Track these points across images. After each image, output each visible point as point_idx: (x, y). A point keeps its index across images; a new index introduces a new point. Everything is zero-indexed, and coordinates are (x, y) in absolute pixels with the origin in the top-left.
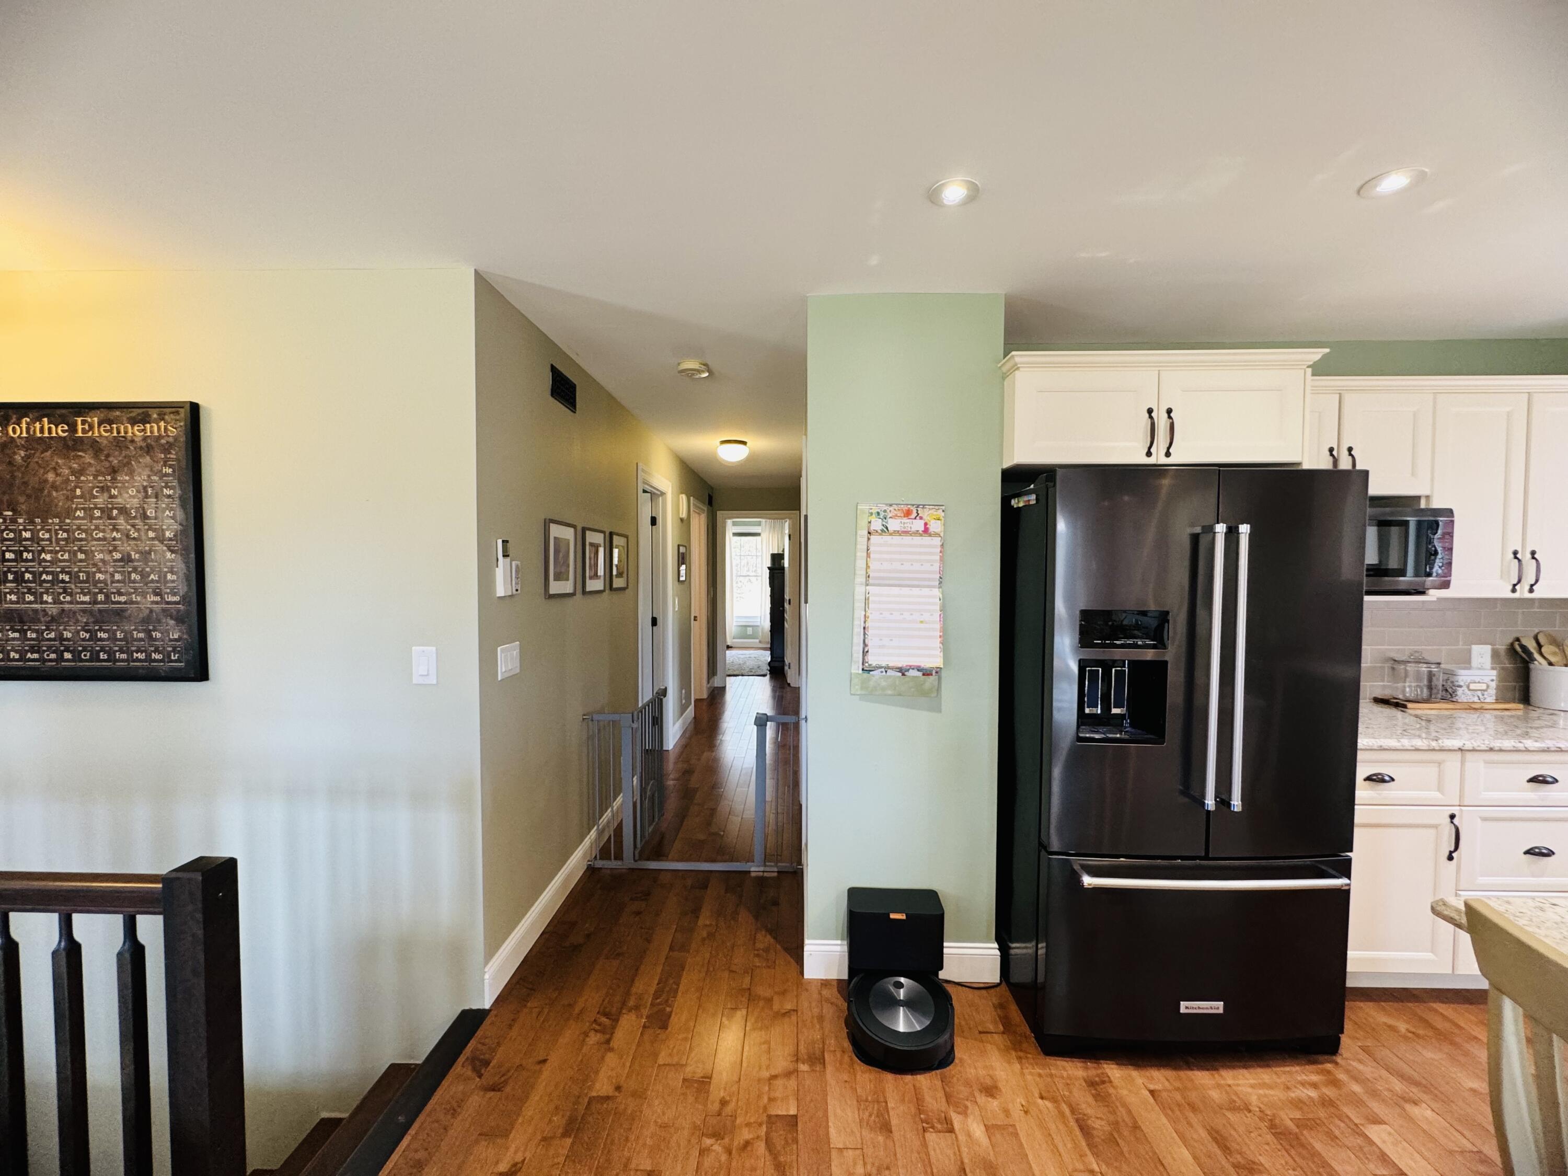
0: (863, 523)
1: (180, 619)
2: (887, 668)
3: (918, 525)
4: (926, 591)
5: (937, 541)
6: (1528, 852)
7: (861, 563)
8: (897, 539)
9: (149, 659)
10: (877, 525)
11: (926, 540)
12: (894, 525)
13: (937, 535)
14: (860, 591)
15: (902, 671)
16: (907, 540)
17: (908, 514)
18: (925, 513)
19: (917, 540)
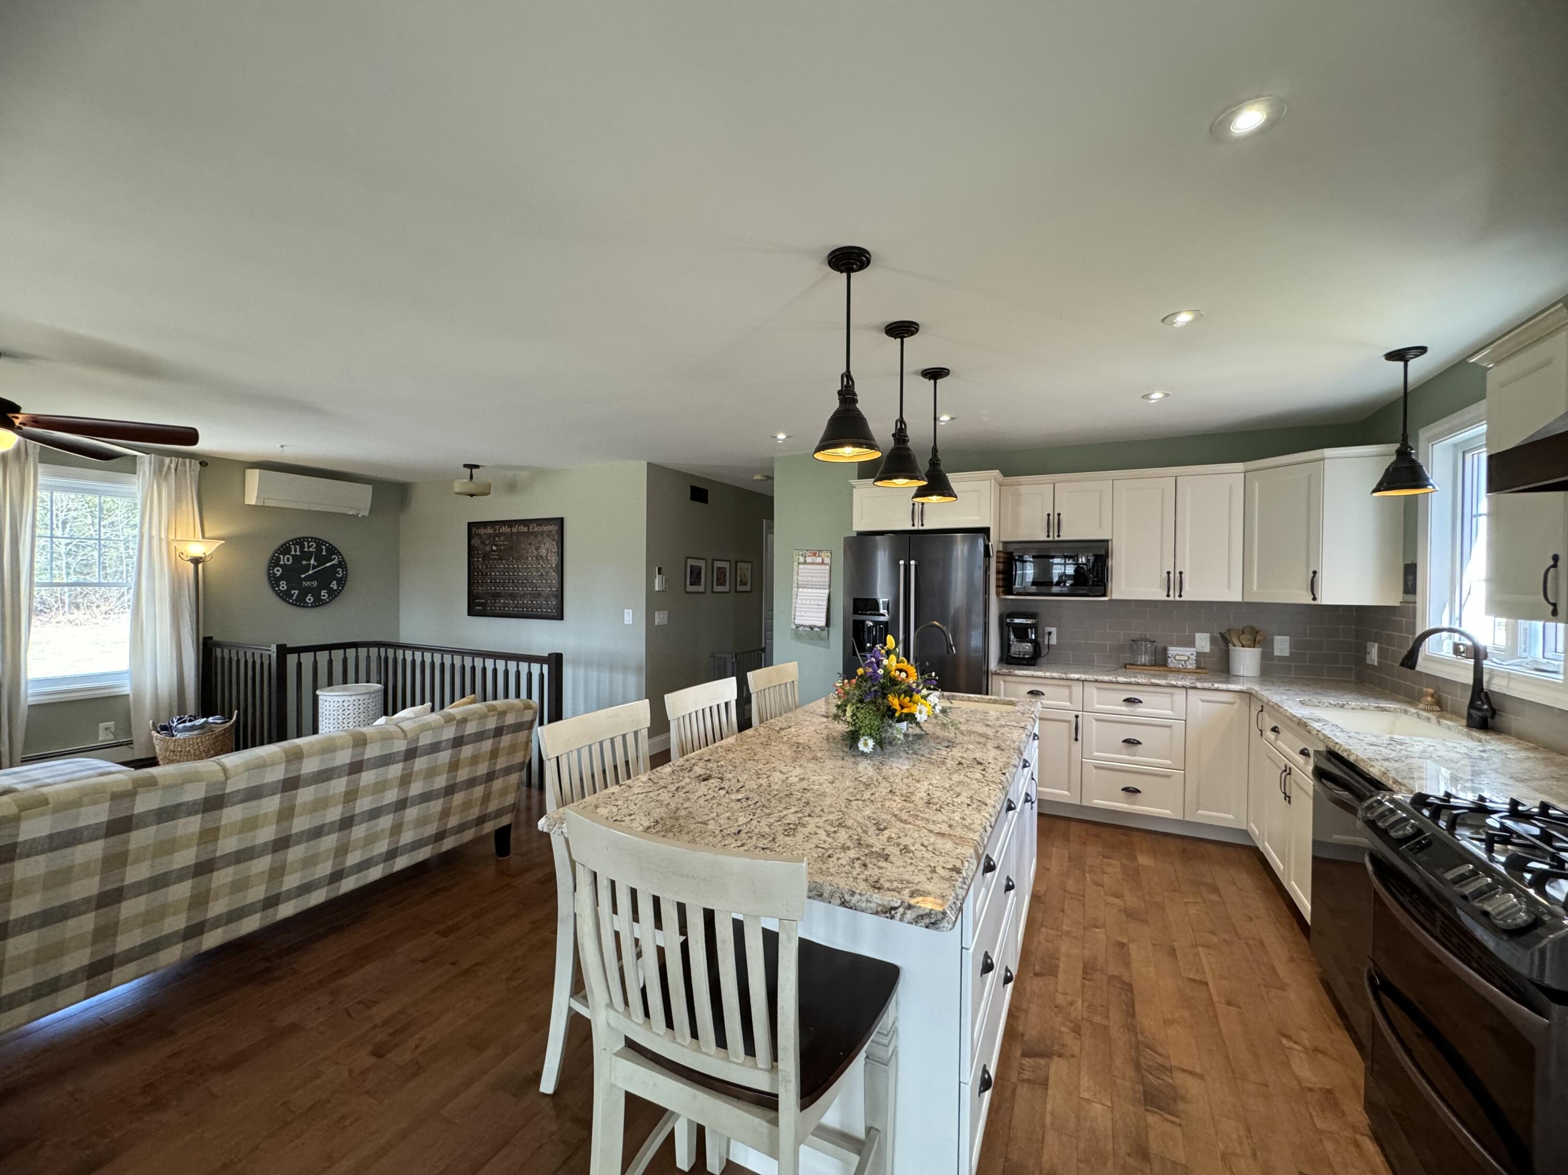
0: (796, 559)
1: (556, 597)
2: (805, 626)
3: (819, 560)
4: (823, 591)
5: (828, 567)
6: (1125, 741)
7: (795, 578)
8: (810, 567)
9: (547, 612)
10: (802, 560)
11: (823, 567)
12: (809, 560)
13: (827, 564)
14: (795, 589)
15: (812, 628)
16: (814, 567)
17: (815, 555)
18: (822, 554)
19: (819, 567)
